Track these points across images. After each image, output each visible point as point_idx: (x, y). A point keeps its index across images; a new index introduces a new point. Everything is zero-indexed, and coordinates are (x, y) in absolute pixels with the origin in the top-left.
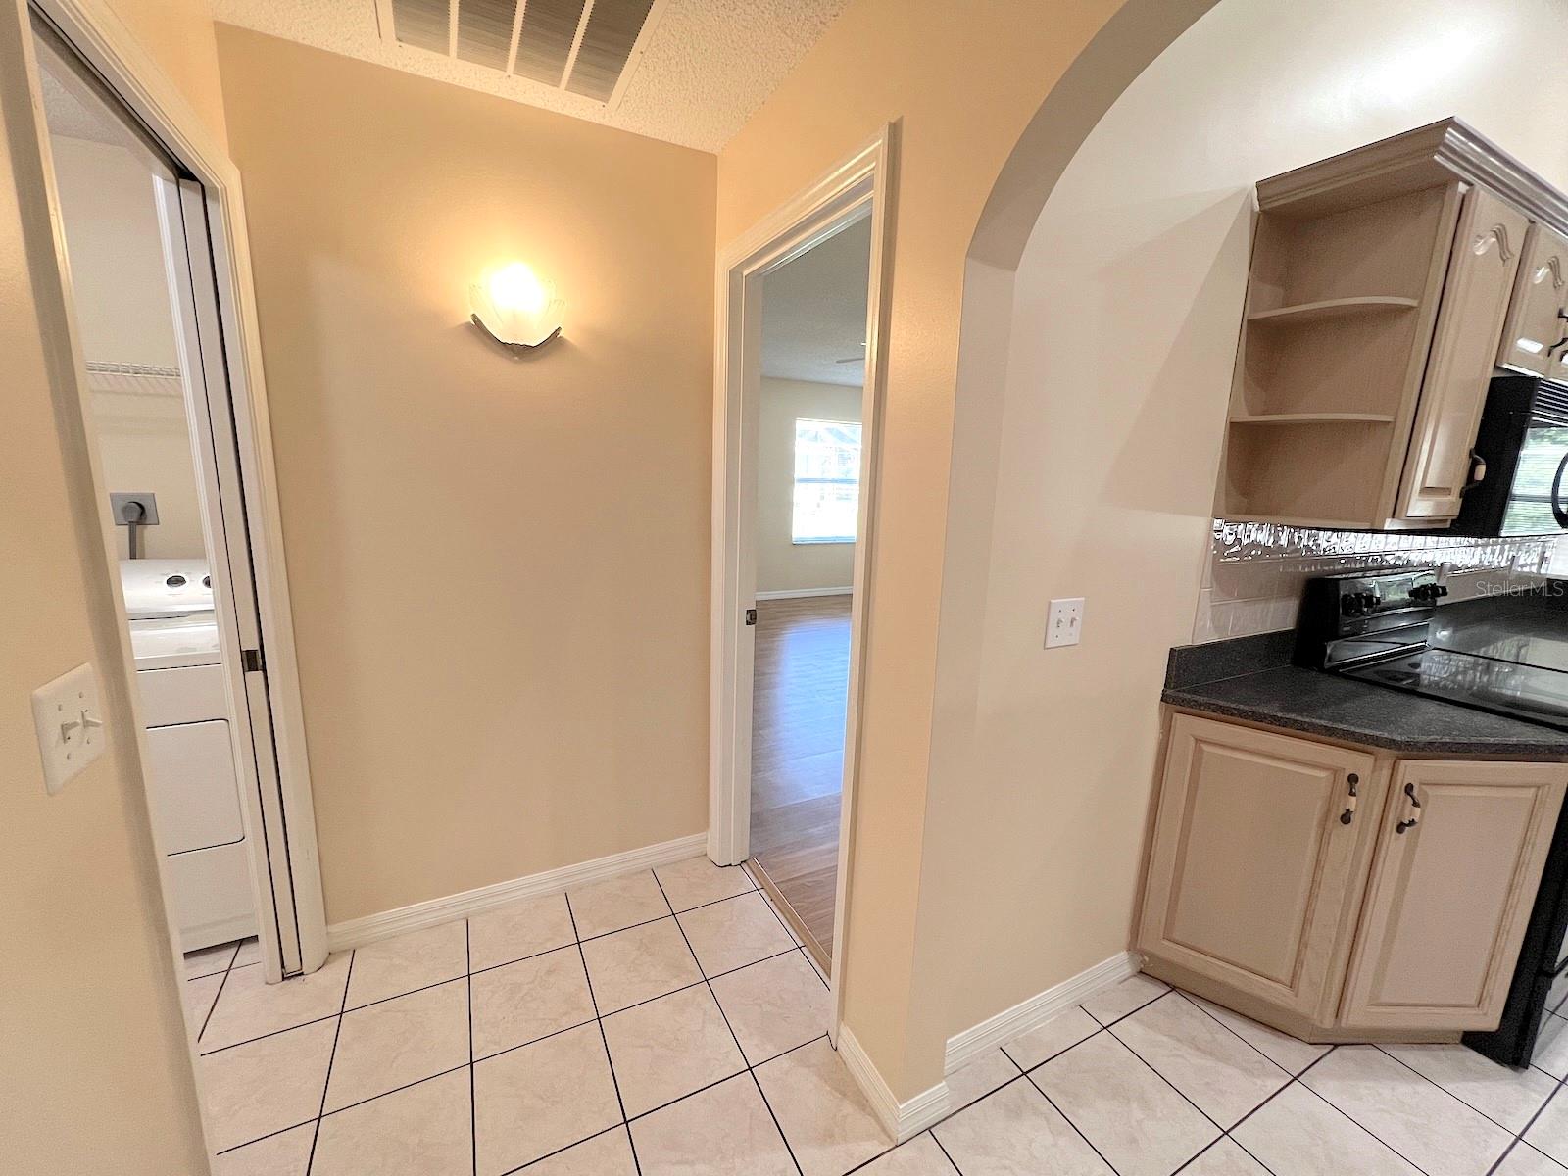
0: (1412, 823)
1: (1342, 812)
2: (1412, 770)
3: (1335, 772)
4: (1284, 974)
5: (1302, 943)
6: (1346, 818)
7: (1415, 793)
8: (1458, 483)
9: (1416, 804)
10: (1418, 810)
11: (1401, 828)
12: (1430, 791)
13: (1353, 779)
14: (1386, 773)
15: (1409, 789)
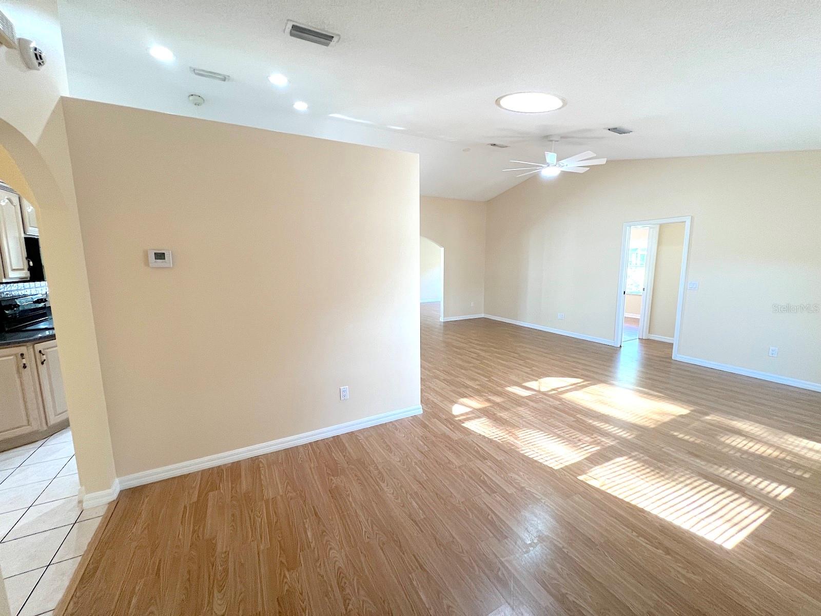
0: (44, 360)
1: (22, 365)
2: (39, 347)
3: (16, 355)
4: (25, 423)
5: (26, 409)
6: (25, 367)
7: (42, 352)
8: (26, 267)
9: (43, 355)
10: (44, 356)
11: (42, 363)
12: (47, 350)
13: (22, 355)
14: (32, 350)
15: (40, 352)
